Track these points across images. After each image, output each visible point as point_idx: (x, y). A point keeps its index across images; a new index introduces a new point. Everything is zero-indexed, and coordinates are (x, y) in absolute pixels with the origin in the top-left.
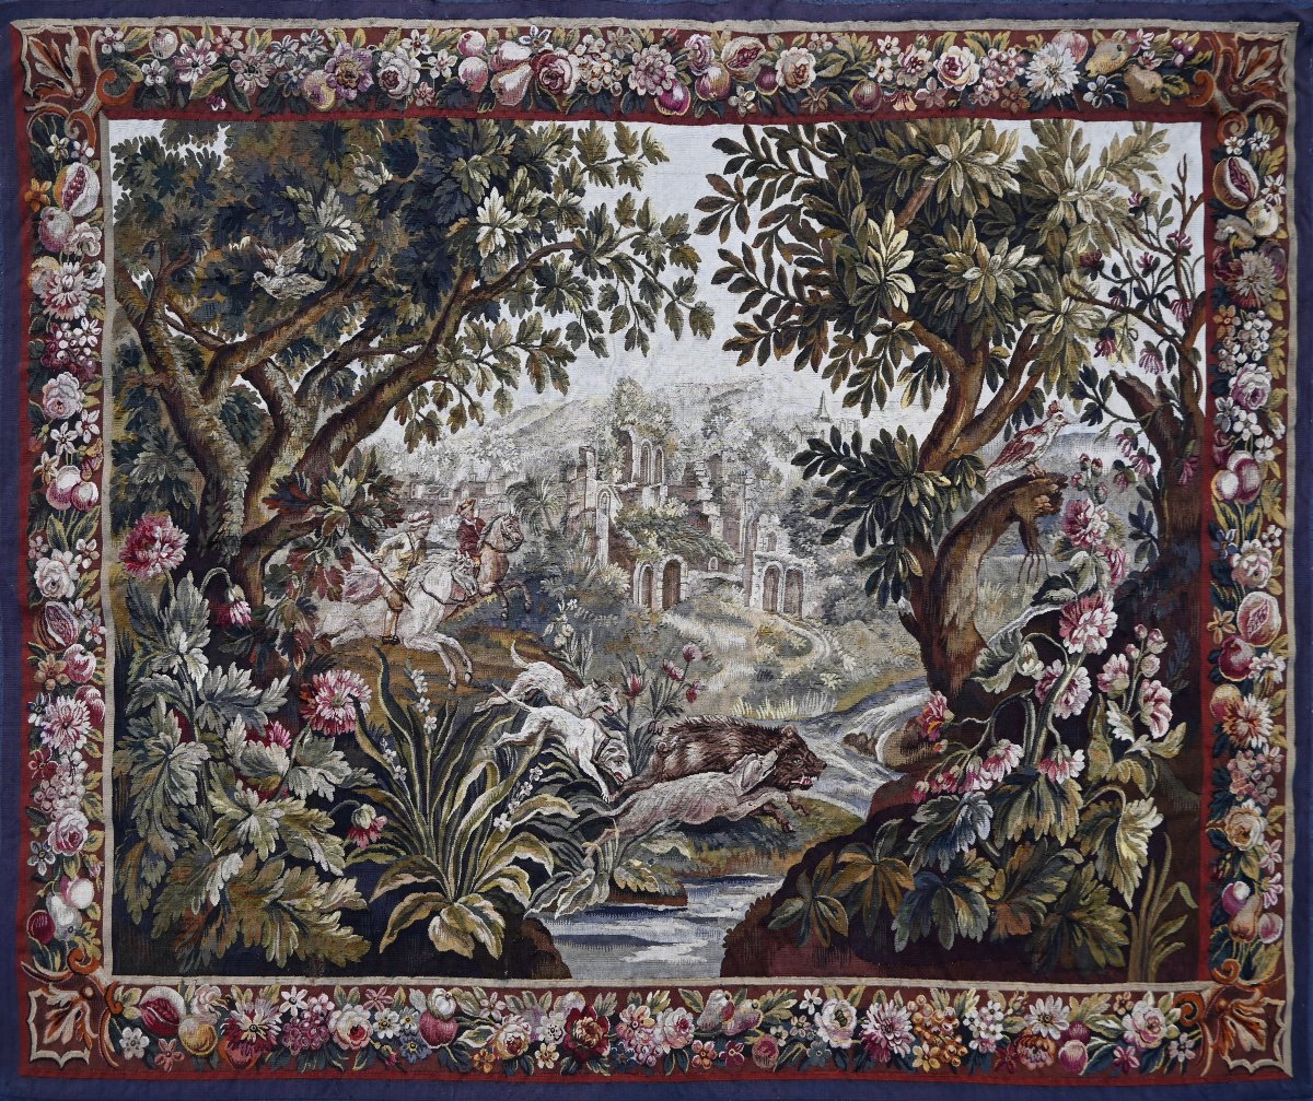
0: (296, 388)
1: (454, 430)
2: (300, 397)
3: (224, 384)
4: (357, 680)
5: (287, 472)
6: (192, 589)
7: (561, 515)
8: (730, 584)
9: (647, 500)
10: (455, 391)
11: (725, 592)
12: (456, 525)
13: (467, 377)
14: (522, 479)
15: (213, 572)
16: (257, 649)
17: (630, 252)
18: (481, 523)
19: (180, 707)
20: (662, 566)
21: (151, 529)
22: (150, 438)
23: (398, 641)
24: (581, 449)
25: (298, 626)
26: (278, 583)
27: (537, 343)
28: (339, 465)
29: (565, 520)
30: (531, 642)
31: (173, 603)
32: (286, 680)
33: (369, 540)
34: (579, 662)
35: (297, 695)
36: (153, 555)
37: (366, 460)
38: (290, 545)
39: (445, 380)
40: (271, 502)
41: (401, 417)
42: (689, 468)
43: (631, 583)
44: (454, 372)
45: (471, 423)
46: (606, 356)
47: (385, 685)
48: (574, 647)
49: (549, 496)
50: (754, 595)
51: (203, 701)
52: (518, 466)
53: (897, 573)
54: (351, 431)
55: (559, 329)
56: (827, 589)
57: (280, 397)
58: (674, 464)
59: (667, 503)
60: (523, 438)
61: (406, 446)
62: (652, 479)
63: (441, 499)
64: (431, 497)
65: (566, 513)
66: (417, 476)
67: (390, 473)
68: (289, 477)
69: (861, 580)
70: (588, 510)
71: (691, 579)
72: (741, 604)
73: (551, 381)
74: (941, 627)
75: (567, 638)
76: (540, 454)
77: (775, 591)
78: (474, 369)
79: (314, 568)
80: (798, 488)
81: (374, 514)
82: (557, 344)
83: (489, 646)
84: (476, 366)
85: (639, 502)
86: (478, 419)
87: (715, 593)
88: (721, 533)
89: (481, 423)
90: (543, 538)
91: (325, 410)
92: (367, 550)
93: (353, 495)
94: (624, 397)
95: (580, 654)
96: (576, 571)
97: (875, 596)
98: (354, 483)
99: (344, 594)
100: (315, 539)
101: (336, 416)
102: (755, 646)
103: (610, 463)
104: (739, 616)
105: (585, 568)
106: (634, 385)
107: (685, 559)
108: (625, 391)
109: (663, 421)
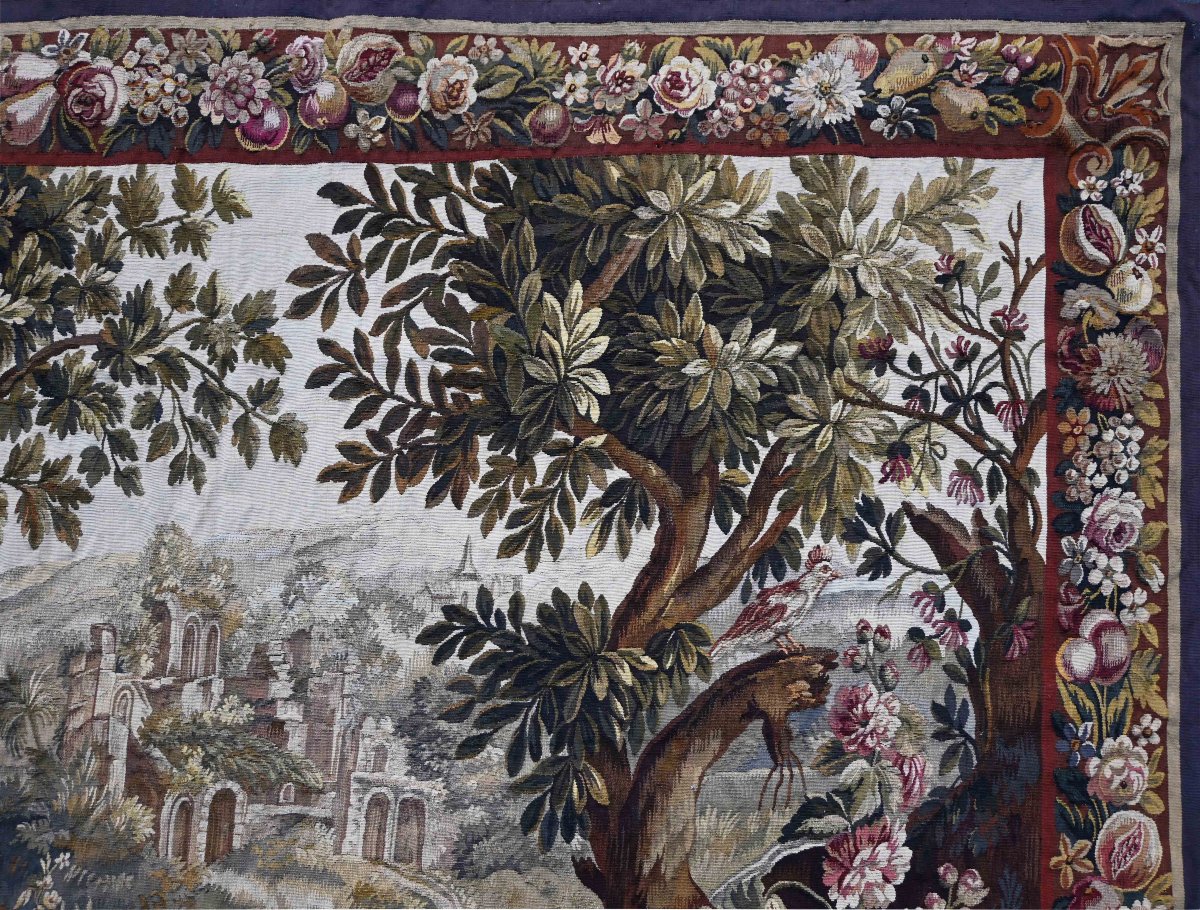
7: (54, 727)
8: (313, 820)
9: (191, 699)
11: (304, 834)
17: (184, 346)
20: (208, 798)
24: (94, 628)
27: (36, 477)
29: (61, 733)
42: (260, 651)
43: (156, 827)
46: (140, 493)
49: (40, 699)
50: (349, 837)
53: (570, 801)
55: (68, 458)
56: (461, 827)
58: (235, 647)
59: (221, 704)
62: (200, 671)
65: (63, 723)
69: (515, 811)
70: (97, 719)
71: (249, 817)
72: (330, 851)
73: (53, 530)
74: (637, 879)
76: (30, 636)
77: (381, 830)
80: (424, 679)
82: (65, 478)
85: (176, 706)
87: (288, 838)
88: (303, 748)
90: (25, 761)
94: (164, 552)
96: (71, 810)
97: (536, 835)
103: (138, 648)
104: (325, 870)
105: (87, 805)
106: (180, 535)
107: (243, 788)
108: (165, 544)
109: (222, 585)
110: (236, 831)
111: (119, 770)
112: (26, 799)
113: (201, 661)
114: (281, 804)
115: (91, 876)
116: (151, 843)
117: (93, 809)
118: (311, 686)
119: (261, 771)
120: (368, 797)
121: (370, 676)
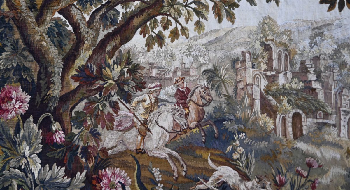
0: (87, 18)
1: (172, 41)
2: (90, 23)
3: (48, 17)
4: (123, 173)
5: (84, 63)
6: (33, 125)
7: (233, 87)
8: (329, 125)
9: (281, 80)
10: (173, 21)
11: (326, 129)
12: (174, 91)
13: (180, 14)
14: (211, 67)
15: (44, 115)
16: (68, 155)
18: (188, 90)
19: (25, 187)
20: (291, 115)
21: (10, 93)
22: (9, 44)
23: (144, 152)
24: (243, 52)
25: (90, 143)
26: (79, 120)
28: (111, 58)
29: (236, 89)
30: (220, 156)
31: (22, 132)
32: (85, 172)
33: (127, 98)
34: (247, 167)
35: (90, 182)
36: (11, 107)
37: (125, 56)
38: (85, 101)
39: (168, 15)
40: (76, 78)
41: (144, 33)
42: (303, 63)
43: (275, 125)
44: (172, 11)
45: (182, 38)
46: (255, 5)
47: (139, 177)
48: (244, 158)
49: (226, 77)
50: (342, 131)
51: (38, 185)
52: (208, 61)
54: (117, 41)
57: (79, 23)
58: (295, 61)
59: (292, 82)
60: (211, 46)
61: (146, 49)
62: (283, 70)
63: (166, 76)
64: (161, 76)
65: (236, 86)
66: (153, 64)
67: (138, 63)
68: (85, 66)
70: (248, 85)
71: (308, 123)
72: (336, 135)
73: (225, 17)
75: (240, 154)
76: (220, 54)
78: (183, 10)
79: (98, 112)
81: (130, 84)
83: (195, 157)
84: (184, 8)
85: (277, 82)
86: (186, 36)
87: (323, 131)
88: (323, 99)
89: (187, 38)
90: (223, 99)
91: (103, 31)
92: (127, 103)
93: (119, 74)
94: (266, 26)
95: (248, 163)
96: (243, 118)
98: (119, 68)
99: (115, 127)
100: (99, 98)
101: (109, 34)
102: (345, 158)
103: (259, 60)
104: (335, 143)
105: (248, 116)
106: (272, 21)
107: (304, 112)
108: (266, 23)
109: (288, 39)
110: (303, 128)
111: (257, 104)
112: (224, 113)
113: (283, 65)
114: (318, 119)
115: (253, 142)
116: (274, 131)
117: (250, 118)
118: (322, 76)
119: (309, 106)
120: (348, 117)
121: (344, 74)
